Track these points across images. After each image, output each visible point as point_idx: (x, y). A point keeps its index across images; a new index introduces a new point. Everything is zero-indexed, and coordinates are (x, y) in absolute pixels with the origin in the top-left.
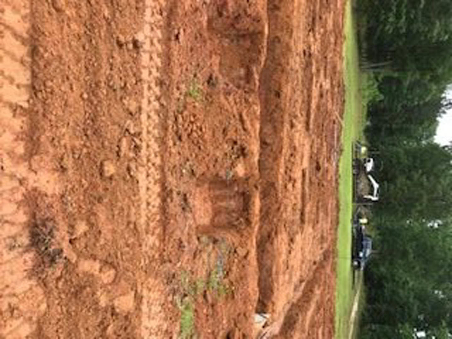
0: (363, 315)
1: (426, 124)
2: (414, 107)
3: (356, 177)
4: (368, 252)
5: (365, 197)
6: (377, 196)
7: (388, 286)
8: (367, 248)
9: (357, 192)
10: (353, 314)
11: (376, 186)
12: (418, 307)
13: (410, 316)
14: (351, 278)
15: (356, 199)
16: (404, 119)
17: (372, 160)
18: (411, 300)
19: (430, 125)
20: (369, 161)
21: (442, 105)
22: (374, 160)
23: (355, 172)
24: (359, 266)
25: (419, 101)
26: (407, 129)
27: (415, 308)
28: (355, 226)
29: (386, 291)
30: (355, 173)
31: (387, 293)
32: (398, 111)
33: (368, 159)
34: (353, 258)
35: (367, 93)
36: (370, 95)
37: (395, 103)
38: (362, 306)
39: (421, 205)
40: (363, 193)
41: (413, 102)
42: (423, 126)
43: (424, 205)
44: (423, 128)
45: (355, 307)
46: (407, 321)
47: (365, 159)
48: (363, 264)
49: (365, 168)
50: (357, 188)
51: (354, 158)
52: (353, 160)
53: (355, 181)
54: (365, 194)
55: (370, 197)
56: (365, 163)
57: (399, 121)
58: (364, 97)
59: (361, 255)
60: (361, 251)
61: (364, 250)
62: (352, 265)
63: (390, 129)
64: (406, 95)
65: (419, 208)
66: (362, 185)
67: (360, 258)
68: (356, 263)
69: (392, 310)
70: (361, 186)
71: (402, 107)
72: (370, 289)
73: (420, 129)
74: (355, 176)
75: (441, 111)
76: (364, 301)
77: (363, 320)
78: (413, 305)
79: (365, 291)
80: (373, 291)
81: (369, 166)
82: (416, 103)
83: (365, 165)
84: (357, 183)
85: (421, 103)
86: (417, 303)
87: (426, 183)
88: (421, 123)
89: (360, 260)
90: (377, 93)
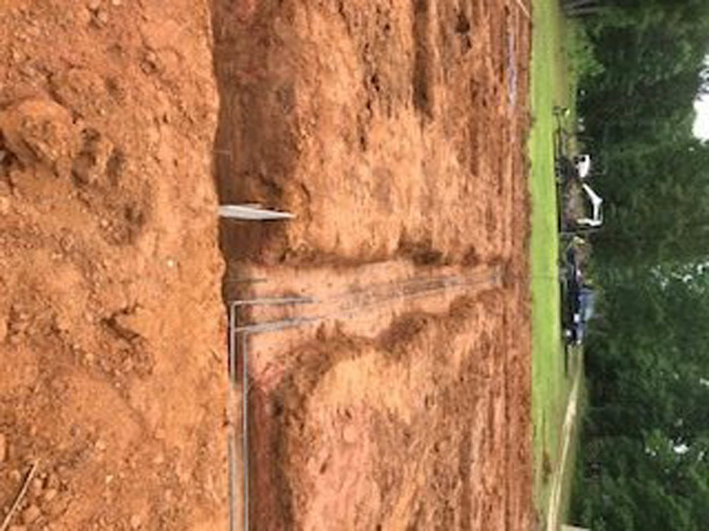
0: (585, 423)
1: (676, 116)
2: (656, 84)
3: (562, 188)
4: (589, 313)
5: (580, 221)
6: (599, 218)
7: (624, 375)
8: (585, 305)
9: (565, 214)
10: (569, 419)
11: (597, 201)
12: (674, 403)
13: (661, 418)
14: (562, 356)
15: (564, 226)
16: (639, 110)
17: (587, 157)
18: (662, 393)
19: (682, 118)
20: (583, 160)
21: (701, 81)
22: (591, 158)
23: (559, 179)
24: (574, 336)
25: (662, 73)
26: (644, 128)
27: (669, 407)
28: (565, 271)
29: (620, 383)
30: (560, 182)
31: (622, 386)
32: (630, 94)
33: (581, 156)
34: (564, 326)
35: (575, 62)
36: (580, 67)
37: (624, 81)
38: (582, 409)
39: (675, 232)
40: (575, 216)
41: (654, 77)
42: (672, 118)
43: (680, 232)
44: (672, 123)
45: (572, 409)
46: (657, 427)
47: (576, 158)
48: (580, 334)
49: (577, 171)
50: (565, 207)
51: (558, 156)
52: (556, 160)
53: (562, 196)
54: (579, 217)
55: (587, 221)
56: (577, 163)
57: (631, 114)
58: (571, 69)
59: (577, 318)
60: (577, 312)
61: (581, 311)
62: (563, 338)
63: (618, 128)
64: (642, 64)
65: (671, 238)
66: (574, 202)
67: (576, 325)
68: (569, 333)
69: (631, 412)
70: (572, 204)
71: (636, 87)
72: (595, 383)
73: (667, 125)
74: (560, 187)
75: (699, 89)
76: (585, 401)
77: (586, 430)
78: (665, 400)
79: (586, 385)
80: (600, 385)
81: (584, 168)
82: (658, 78)
83: (577, 167)
84: (565, 199)
85: (667, 76)
86: (672, 398)
87: (681, 197)
88: (669, 115)
89: (574, 327)
90: (594, 62)
